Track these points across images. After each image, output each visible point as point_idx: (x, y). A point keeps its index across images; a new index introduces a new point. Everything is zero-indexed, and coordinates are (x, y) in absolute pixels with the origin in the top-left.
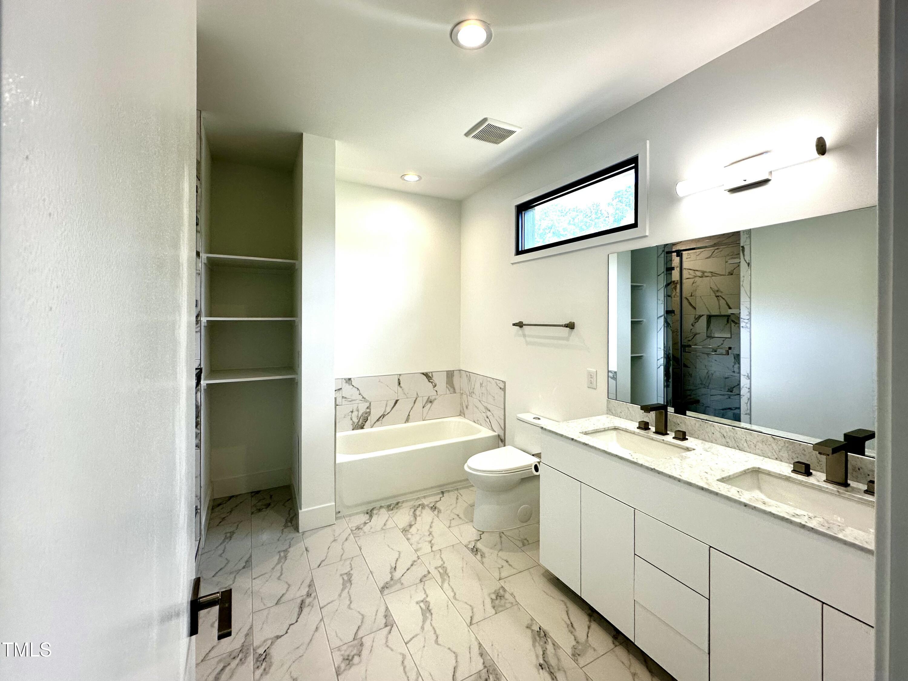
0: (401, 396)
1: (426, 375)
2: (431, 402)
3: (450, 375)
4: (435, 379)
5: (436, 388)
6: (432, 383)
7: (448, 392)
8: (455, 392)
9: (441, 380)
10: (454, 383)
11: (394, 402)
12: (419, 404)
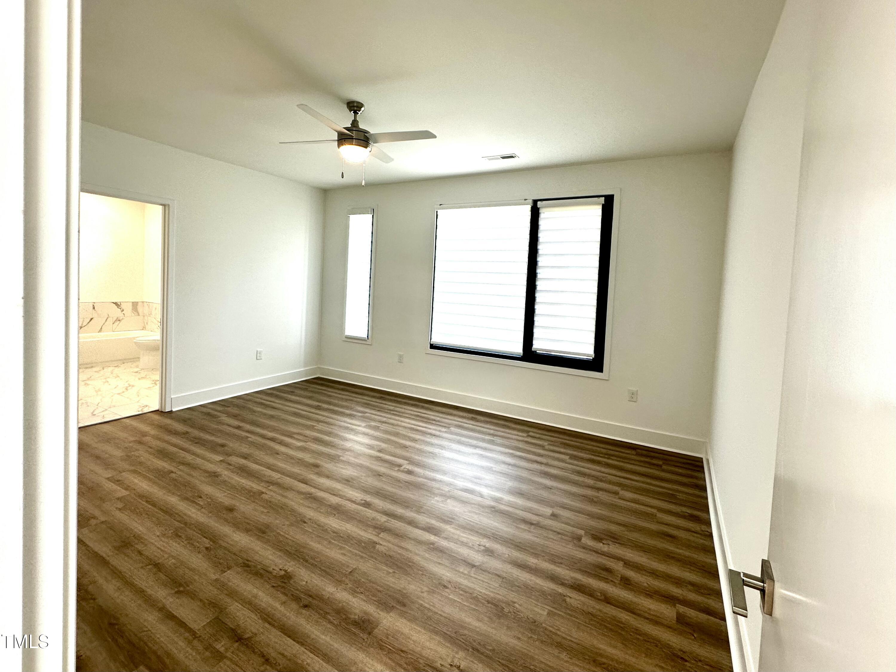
0: (95, 315)
1: (116, 304)
2: (119, 320)
3: (135, 305)
4: (123, 306)
5: (123, 312)
6: (120, 308)
7: (133, 315)
8: (139, 315)
9: (128, 308)
10: (138, 310)
11: (90, 319)
12: (110, 321)
